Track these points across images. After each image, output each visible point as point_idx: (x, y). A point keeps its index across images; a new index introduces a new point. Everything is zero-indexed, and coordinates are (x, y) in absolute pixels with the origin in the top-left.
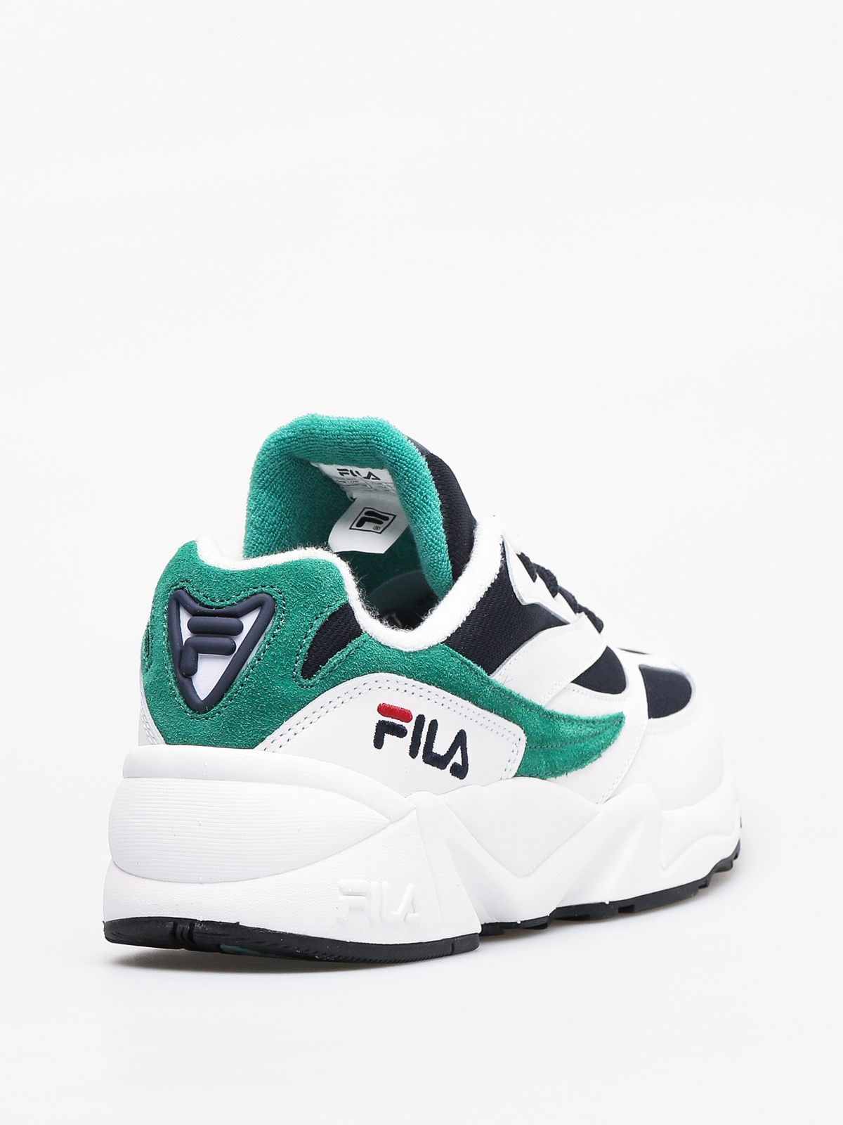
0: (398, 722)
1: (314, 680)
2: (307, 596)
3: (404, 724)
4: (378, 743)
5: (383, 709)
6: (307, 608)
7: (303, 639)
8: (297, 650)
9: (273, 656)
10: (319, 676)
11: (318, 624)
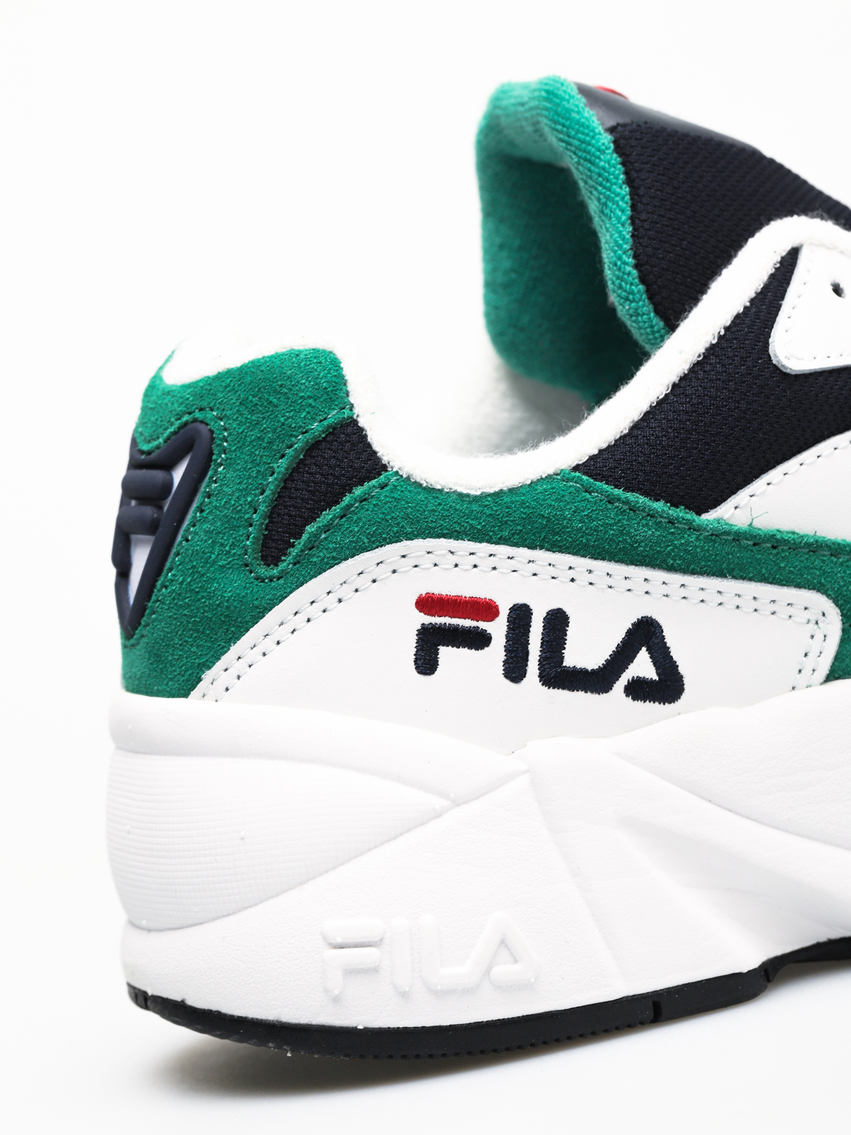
0: (467, 623)
1: (282, 566)
2: (264, 418)
3: (482, 625)
4: (426, 663)
5: (427, 604)
6: (263, 440)
7: (256, 495)
8: (247, 516)
9: (206, 532)
10: (290, 559)
11: (282, 465)
